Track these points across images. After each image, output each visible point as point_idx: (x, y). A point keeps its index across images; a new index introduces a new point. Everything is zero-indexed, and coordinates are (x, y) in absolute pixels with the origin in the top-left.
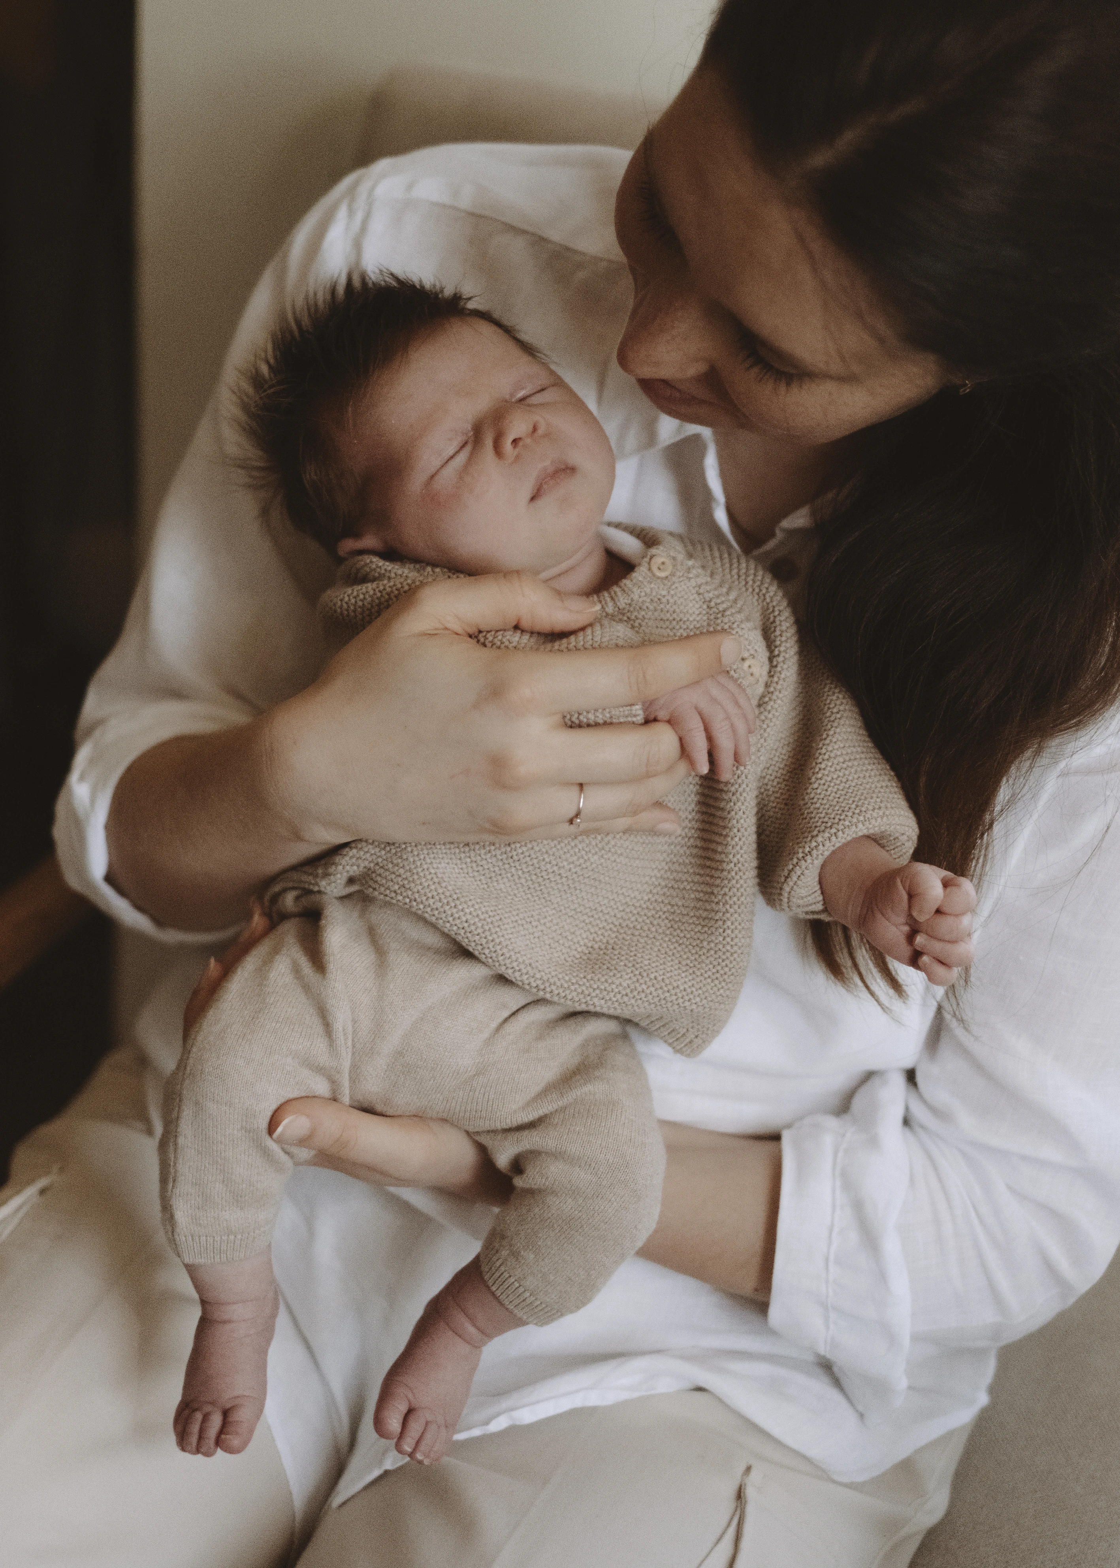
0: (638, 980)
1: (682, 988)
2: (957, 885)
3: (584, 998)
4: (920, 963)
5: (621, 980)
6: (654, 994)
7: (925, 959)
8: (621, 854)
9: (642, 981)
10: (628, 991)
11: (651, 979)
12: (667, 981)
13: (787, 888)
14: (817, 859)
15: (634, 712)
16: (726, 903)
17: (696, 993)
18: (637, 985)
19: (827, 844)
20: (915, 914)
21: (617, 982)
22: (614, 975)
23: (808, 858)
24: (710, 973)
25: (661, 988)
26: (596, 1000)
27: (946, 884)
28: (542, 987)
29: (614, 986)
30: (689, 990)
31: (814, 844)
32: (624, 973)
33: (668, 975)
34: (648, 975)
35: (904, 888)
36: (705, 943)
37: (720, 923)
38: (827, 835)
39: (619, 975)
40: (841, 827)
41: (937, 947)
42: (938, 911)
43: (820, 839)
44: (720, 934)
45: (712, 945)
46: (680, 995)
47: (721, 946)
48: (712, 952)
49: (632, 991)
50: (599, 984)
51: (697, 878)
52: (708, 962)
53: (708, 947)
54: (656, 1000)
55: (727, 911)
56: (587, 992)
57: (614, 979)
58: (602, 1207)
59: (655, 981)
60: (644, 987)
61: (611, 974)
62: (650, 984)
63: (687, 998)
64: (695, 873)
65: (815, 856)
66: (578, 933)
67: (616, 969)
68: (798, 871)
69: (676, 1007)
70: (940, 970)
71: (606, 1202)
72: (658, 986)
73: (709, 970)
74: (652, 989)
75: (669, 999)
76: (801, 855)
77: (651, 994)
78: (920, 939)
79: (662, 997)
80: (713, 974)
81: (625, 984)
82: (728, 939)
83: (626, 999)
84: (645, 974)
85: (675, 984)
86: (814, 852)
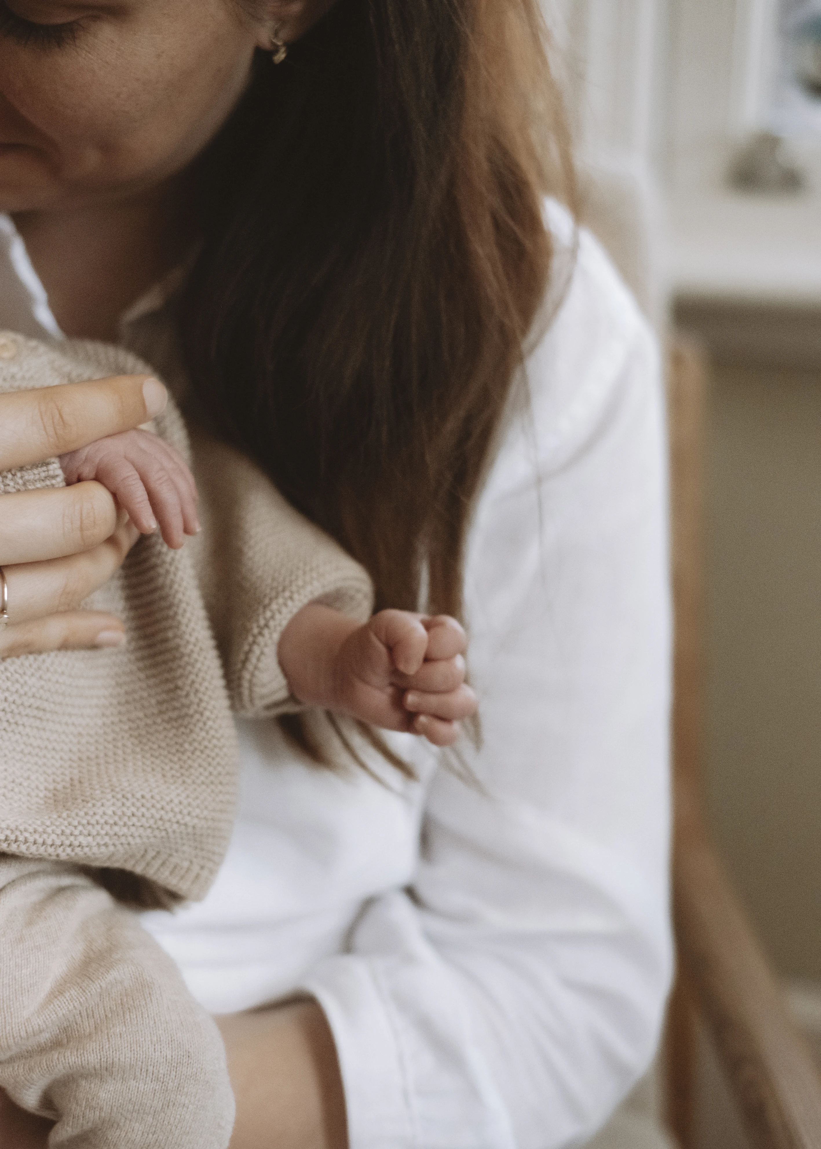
0: (123, 804)
1: (176, 801)
2: (442, 624)
3: (67, 839)
4: (418, 726)
5: (103, 808)
6: (148, 815)
7: (423, 719)
8: (63, 673)
9: (128, 804)
10: (116, 818)
11: (138, 800)
12: (158, 797)
13: (247, 675)
14: (275, 631)
15: (51, 473)
16: (197, 691)
17: (194, 804)
18: (125, 809)
19: (284, 610)
20: (402, 667)
21: (100, 811)
22: (94, 805)
23: (266, 632)
24: (202, 778)
25: (153, 806)
26: (81, 839)
27: (428, 626)
28: (13, 837)
29: (98, 817)
30: (185, 802)
31: (268, 614)
32: (104, 801)
33: (156, 791)
34: (133, 795)
35: (380, 640)
36: (187, 746)
37: (197, 716)
38: (281, 600)
39: (99, 804)
40: (294, 588)
41: (433, 701)
42: (427, 659)
43: (274, 606)
44: (201, 729)
45: (196, 744)
46: (177, 810)
47: (206, 743)
48: (198, 753)
49: (120, 818)
50: (79, 819)
51: (152, 681)
52: (196, 765)
53: (192, 748)
54: (151, 822)
55: (201, 700)
56: (68, 832)
57: (95, 809)
58: (178, 1116)
59: (144, 801)
60: (134, 809)
61: (90, 805)
62: (138, 804)
63: (185, 812)
64: (148, 677)
65: (272, 628)
66: (33, 777)
67: (93, 799)
68: (257, 650)
69: (175, 826)
70: (441, 728)
71: (180, 1109)
72: (149, 805)
73: (201, 774)
74: (143, 810)
75: (166, 817)
76: (256, 631)
77: (143, 816)
78: (411, 699)
79: (158, 816)
80: (207, 778)
81: (110, 812)
82: (212, 732)
83: (116, 829)
84: (129, 796)
85: (168, 799)
86: (272, 623)
